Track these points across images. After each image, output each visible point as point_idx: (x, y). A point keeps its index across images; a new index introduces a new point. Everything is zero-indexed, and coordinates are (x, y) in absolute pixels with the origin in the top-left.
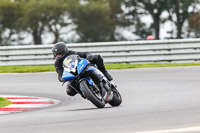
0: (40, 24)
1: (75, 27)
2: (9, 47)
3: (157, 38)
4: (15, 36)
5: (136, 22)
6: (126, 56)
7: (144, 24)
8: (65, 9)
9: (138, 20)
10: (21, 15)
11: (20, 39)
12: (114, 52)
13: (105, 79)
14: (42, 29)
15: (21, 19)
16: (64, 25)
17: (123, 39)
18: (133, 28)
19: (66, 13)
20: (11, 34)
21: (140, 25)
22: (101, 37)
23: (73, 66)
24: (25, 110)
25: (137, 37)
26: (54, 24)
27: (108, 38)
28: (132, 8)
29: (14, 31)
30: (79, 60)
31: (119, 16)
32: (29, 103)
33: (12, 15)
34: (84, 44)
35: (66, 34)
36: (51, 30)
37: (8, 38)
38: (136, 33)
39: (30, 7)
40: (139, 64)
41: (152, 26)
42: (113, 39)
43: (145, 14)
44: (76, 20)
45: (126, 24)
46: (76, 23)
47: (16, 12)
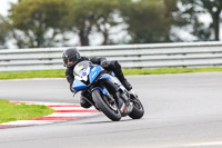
0: (87, 23)
1: (126, 26)
2: (52, 49)
3: (217, 39)
4: (59, 37)
5: (193, 21)
6: (182, 59)
7: (202, 24)
8: (115, 7)
9: (196, 19)
10: (65, 13)
11: (65, 40)
12: (169, 54)
13: (123, 88)
14: (90, 29)
15: (65, 18)
16: (114, 24)
17: (179, 40)
18: (190, 28)
19: (116, 11)
20: (55, 34)
21: (198, 24)
22: (155, 38)
23: (84, 74)
24: (70, 119)
25: (195, 38)
26: (103, 23)
27: (162, 39)
28: (189, 6)
29: (58, 31)
30: (92, 67)
31: (175, 14)
32: (74, 111)
33: (56, 13)
34: (136, 46)
35: (116, 34)
36: (99, 30)
37: (52, 39)
38: (194, 34)
39: (76, 4)
40: (196, 68)
41: (212, 26)
42: (168, 40)
43: (204, 12)
44: (127, 18)
45: (182, 23)
46: (127, 22)
47: (60, 10)
